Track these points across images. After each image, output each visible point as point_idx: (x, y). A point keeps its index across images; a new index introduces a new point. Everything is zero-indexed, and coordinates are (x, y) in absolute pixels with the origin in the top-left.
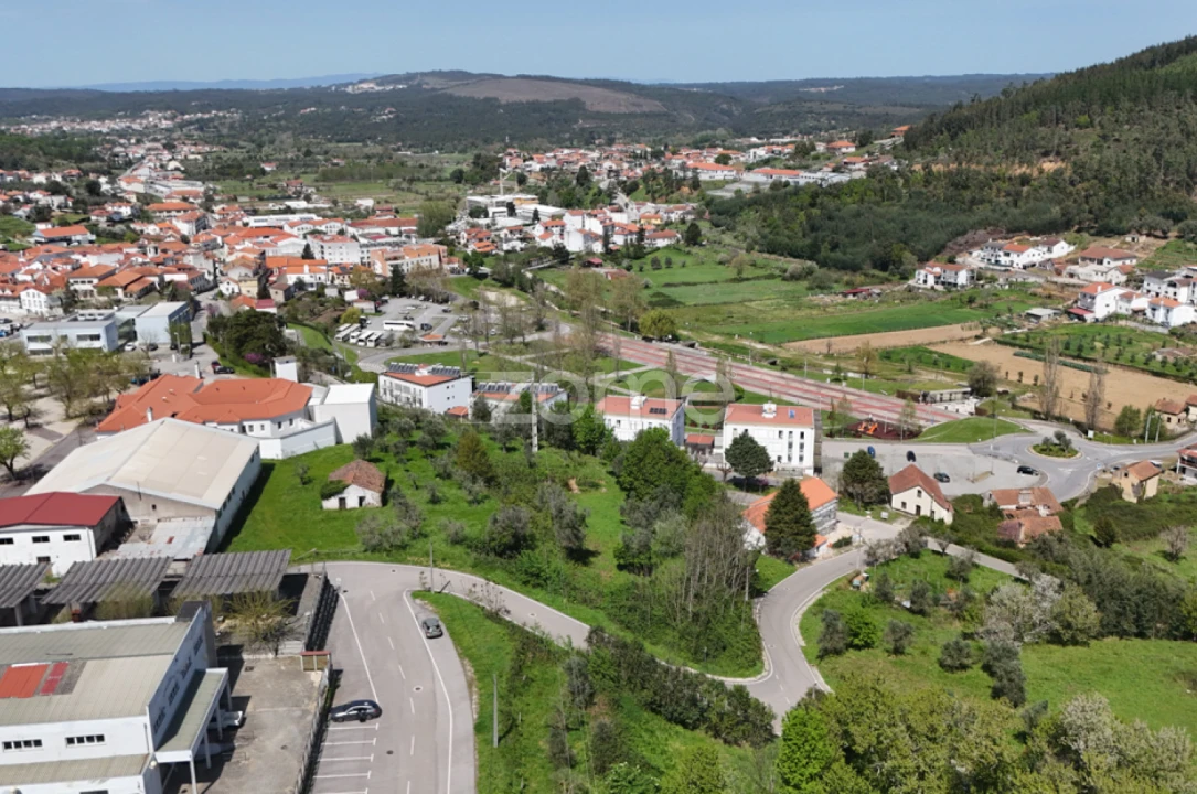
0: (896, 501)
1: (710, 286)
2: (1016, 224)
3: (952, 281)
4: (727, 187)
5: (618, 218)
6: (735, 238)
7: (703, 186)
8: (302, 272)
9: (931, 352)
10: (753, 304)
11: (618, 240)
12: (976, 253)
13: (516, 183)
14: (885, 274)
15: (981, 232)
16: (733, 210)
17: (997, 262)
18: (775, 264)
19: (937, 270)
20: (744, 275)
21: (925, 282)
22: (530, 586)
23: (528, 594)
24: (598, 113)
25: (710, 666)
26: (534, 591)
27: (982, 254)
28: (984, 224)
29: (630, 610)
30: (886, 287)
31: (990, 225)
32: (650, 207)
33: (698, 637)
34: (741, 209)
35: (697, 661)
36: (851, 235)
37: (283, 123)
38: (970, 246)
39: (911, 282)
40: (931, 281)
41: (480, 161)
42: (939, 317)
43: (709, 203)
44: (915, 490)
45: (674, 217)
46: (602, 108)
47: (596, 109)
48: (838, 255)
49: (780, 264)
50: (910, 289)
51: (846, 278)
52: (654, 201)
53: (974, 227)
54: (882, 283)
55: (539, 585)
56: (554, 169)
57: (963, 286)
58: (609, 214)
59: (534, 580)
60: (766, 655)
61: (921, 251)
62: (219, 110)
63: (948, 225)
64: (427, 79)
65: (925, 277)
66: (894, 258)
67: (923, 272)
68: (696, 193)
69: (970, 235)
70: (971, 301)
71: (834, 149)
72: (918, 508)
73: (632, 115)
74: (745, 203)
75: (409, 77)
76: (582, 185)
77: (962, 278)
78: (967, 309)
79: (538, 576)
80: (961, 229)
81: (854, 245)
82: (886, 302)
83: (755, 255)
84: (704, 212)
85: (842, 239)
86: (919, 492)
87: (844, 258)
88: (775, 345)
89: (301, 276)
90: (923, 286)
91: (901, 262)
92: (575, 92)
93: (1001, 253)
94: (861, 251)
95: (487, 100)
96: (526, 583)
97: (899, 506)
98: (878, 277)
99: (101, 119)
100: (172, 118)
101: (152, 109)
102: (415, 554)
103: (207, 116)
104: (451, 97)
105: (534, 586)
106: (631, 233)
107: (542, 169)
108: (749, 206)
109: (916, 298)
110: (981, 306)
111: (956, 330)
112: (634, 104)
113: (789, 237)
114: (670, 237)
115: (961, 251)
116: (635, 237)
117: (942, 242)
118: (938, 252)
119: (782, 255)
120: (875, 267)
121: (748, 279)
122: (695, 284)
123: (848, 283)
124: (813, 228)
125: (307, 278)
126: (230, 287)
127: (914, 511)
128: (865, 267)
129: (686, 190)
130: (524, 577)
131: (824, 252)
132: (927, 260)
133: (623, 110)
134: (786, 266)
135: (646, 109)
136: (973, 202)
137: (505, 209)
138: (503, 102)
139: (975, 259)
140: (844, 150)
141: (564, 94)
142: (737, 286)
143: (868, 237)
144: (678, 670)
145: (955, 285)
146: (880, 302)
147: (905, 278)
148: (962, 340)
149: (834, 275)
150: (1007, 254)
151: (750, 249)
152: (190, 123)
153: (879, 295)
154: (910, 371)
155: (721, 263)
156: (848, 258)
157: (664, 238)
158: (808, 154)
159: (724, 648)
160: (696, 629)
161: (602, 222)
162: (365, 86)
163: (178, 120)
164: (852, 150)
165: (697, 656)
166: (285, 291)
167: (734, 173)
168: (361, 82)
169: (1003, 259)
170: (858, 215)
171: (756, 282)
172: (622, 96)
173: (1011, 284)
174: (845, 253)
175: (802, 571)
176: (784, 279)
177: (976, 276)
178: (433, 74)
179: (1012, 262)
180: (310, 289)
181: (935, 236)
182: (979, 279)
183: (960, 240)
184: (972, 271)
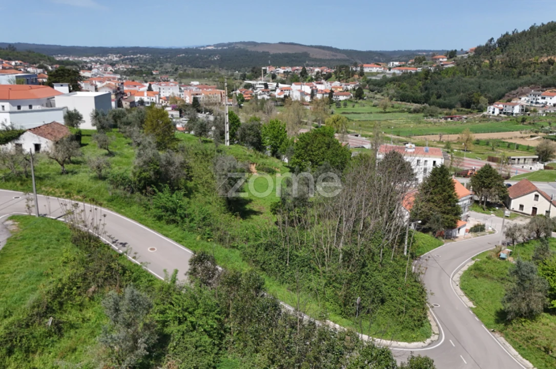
0: (515, 204)
1: (368, 115)
2: (548, 83)
3: (510, 111)
4: (378, 75)
5: (320, 87)
6: (382, 95)
7: (365, 74)
8: (143, 96)
9: (504, 142)
10: (393, 121)
11: (319, 96)
12: (523, 99)
13: (271, 78)
14: (470, 110)
15: (526, 88)
16: (382, 83)
17: (537, 103)
18: (404, 106)
19: (501, 106)
20: (387, 110)
21: (493, 112)
22: (164, 222)
23: (159, 230)
24: (315, 59)
25: (366, 324)
26: (166, 227)
27: (527, 99)
28: (528, 84)
29: (266, 249)
30: (471, 116)
31: (532, 84)
32: (337, 83)
33: (349, 282)
34: (386, 83)
35: (345, 315)
36: (449, 91)
37: (169, 60)
38: (519, 95)
39: (485, 113)
40: (497, 112)
41: (255, 70)
42: (504, 128)
43: (368, 82)
44: (533, 195)
45: (349, 87)
46: (318, 57)
47: (314, 57)
48: (441, 100)
49: (408, 106)
50: (484, 116)
51: (445, 112)
52: (339, 81)
53: (522, 85)
54: (467, 114)
55: (174, 221)
56: (290, 72)
57: (516, 114)
58: (315, 84)
59: (167, 216)
60: (431, 315)
61: (490, 97)
62: (141, 54)
63: (507, 84)
64: (237, 45)
65: (494, 110)
66: (474, 100)
67: (492, 107)
68: (362, 78)
69: (519, 89)
70: (523, 120)
71: (436, 59)
72: (535, 209)
73: (331, 60)
74: (388, 81)
75: (230, 44)
76: (303, 76)
77: (517, 110)
78: (521, 125)
79: (174, 211)
80: (513, 86)
81: (450, 96)
82: (470, 122)
83: (393, 102)
84: (366, 86)
85: (443, 92)
86: (537, 196)
87: (445, 102)
88: (407, 137)
89: (143, 98)
90: (492, 114)
91: (478, 102)
92: (305, 50)
93: (540, 98)
94: (454, 99)
95: (263, 52)
96: (160, 218)
97: (517, 208)
98: (464, 111)
99: (88, 56)
100: (120, 57)
101: (111, 53)
102: (51, 185)
103: (135, 57)
104: (247, 51)
105: (168, 222)
106: (326, 93)
107: (284, 72)
108: (390, 82)
109: (489, 120)
110: (530, 124)
111: (517, 134)
112: (333, 55)
113: (413, 93)
114: (346, 95)
115: (513, 98)
116: (328, 95)
117: (503, 92)
118: (500, 98)
119: (409, 102)
120: (463, 106)
121: (389, 112)
122: (359, 113)
123: (447, 114)
124: (426, 89)
125: (146, 99)
127: (530, 212)
128: (457, 106)
129: (356, 76)
130: (160, 212)
131: (433, 99)
132: (494, 102)
133: (328, 58)
134: (410, 107)
135: (338, 57)
136: (520, 73)
137: (263, 86)
138: (271, 53)
139: (524, 100)
140: (441, 60)
141: (300, 50)
142: (383, 115)
143: (458, 92)
144: (312, 324)
145: (512, 114)
146: (467, 122)
147: (481, 110)
148: (522, 138)
149: (440, 110)
150: (544, 98)
151: (391, 99)
152: (127, 59)
153: (466, 118)
154: (493, 150)
155: (374, 106)
156: (447, 102)
157: (343, 95)
158: (422, 62)
159: (383, 301)
160: (345, 273)
161: (311, 87)
162: (209, 48)
163: (122, 58)
164: (445, 60)
165: (346, 308)
166: (131, 103)
167: (382, 69)
168: (208, 46)
169: (541, 101)
170: (452, 81)
171: (394, 114)
172: (327, 52)
173: (547, 113)
174: (445, 100)
175: (447, 245)
176: (410, 112)
177: (525, 110)
178: (241, 43)
179: (546, 103)
180: (147, 105)
181: (499, 90)
182: (526, 111)
183: (513, 92)
184: (522, 106)
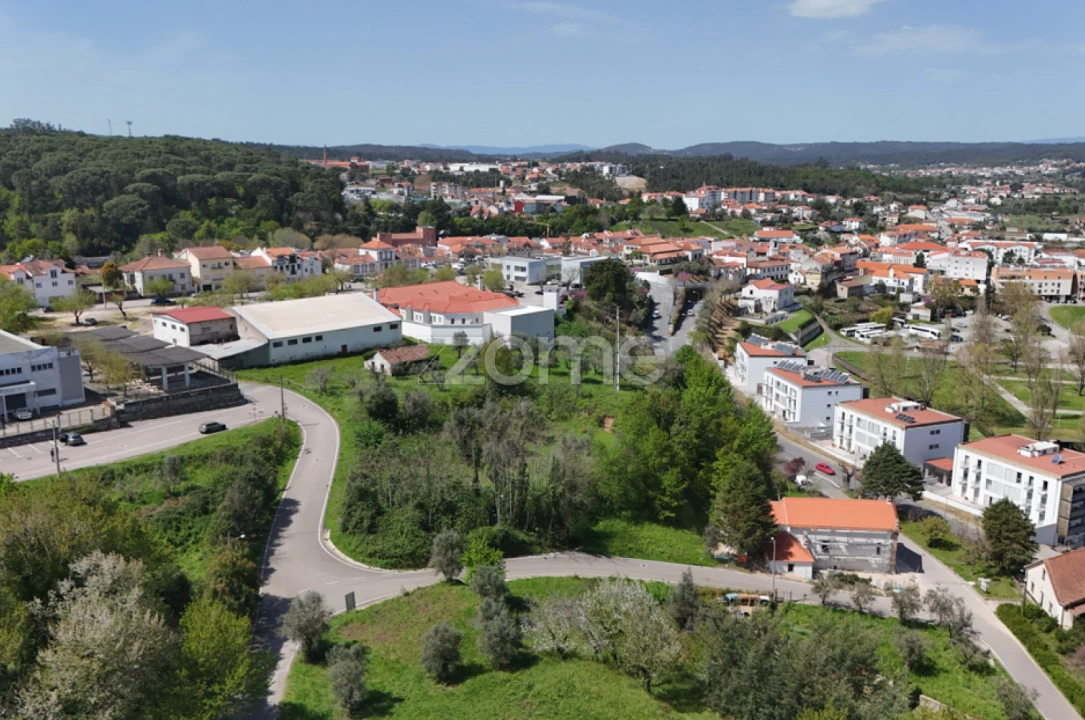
8: (887, 276)
89: (884, 279)
125: (890, 282)
126: (797, 277)
